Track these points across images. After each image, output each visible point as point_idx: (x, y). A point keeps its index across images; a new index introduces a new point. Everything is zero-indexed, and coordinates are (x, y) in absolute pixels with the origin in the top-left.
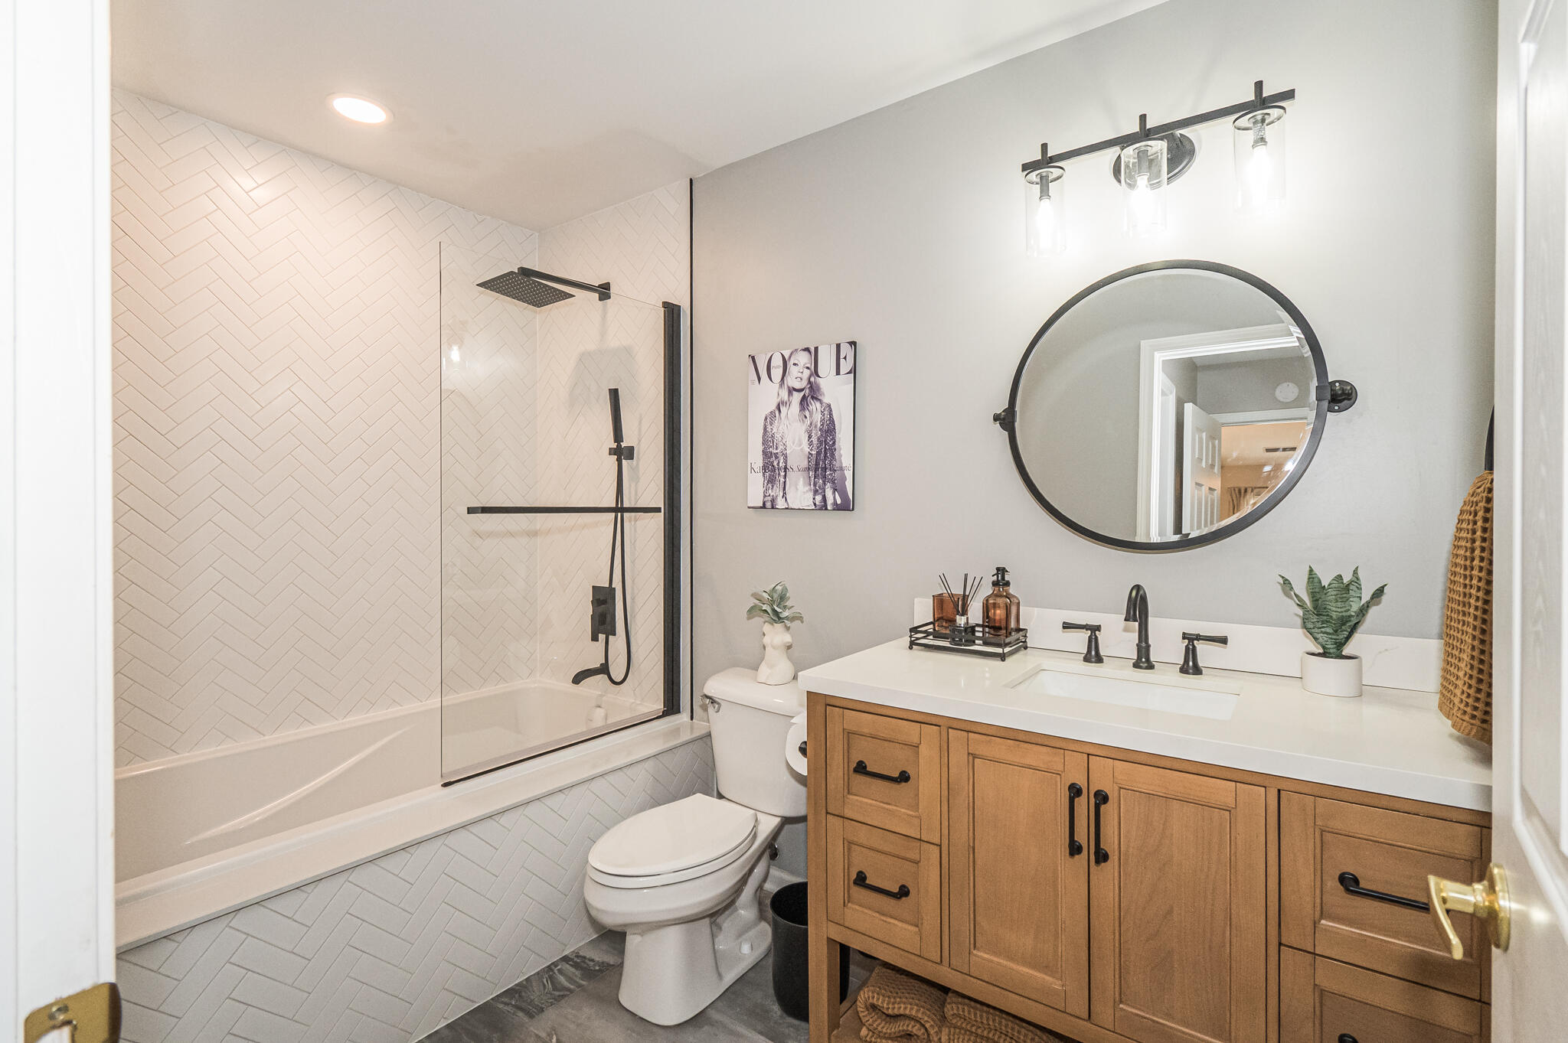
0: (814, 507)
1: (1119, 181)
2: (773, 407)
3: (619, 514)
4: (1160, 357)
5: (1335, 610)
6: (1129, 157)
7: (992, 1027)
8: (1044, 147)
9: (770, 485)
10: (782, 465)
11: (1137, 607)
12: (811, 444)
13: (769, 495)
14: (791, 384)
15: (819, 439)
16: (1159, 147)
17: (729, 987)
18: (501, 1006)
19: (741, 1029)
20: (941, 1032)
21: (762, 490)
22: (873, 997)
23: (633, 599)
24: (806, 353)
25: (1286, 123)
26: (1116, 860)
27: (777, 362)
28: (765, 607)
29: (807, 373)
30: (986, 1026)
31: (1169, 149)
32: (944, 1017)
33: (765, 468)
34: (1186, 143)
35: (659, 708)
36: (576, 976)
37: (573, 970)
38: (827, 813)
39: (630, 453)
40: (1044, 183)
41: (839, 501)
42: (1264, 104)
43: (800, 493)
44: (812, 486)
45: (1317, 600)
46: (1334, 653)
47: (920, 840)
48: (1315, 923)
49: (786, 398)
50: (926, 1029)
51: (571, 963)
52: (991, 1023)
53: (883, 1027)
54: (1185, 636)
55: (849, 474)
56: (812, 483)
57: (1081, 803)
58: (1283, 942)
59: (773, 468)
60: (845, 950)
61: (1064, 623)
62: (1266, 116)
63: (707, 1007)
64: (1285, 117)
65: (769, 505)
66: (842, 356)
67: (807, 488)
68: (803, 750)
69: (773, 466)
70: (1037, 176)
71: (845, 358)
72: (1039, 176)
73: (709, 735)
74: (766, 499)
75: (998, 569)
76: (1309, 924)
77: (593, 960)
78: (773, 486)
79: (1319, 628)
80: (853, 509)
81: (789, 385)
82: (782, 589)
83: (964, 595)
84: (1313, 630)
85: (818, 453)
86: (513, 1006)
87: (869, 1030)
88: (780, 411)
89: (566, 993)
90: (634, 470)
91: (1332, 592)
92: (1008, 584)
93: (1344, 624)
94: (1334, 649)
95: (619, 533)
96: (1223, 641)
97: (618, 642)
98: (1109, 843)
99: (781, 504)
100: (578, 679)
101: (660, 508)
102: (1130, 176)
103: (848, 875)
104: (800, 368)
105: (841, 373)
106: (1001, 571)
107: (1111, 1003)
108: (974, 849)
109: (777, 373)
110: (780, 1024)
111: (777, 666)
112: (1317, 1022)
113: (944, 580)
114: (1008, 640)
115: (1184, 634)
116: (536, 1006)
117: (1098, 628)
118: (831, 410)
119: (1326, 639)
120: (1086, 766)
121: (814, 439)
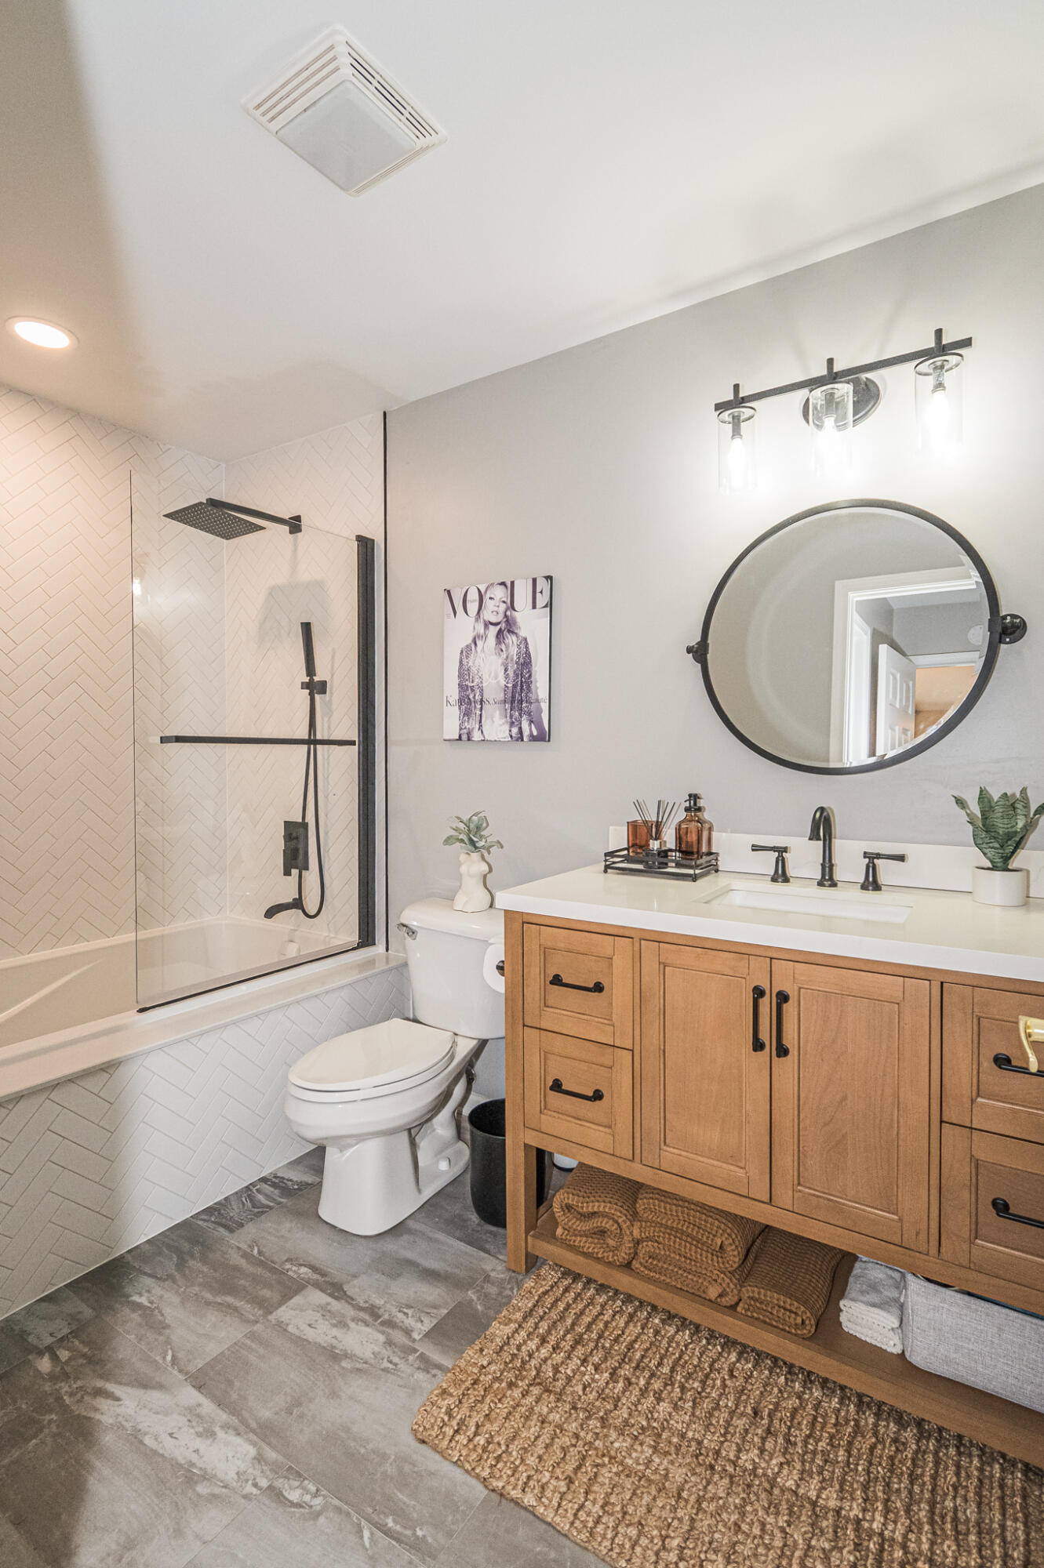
0: (510, 739)
1: (808, 422)
2: (469, 641)
3: (312, 746)
4: (855, 597)
5: (1001, 826)
6: (816, 399)
7: (681, 1218)
8: (736, 387)
9: (466, 718)
10: (478, 697)
11: (822, 827)
12: (507, 677)
13: (465, 728)
14: (486, 618)
15: (515, 672)
16: (844, 390)
17: (429, 1200)
18: (200, 1223)
19: (440, 1236)
20: (633, 1225)
21: (458, 723)
22: (568, 1199)
23: (327, 833)
24: (502, 587)
25: (964, 370)
26: (796, 1053)
27: (473, 596)
28: (461, 837)
29: (503, 607)
30: (676, 1218)
31: (855, 392)
32: (635, 1213)
33: (461, 701)
34: (871, 386)
35: (353, 940)
36: (275, 1194)
37: (272, 1189)
38: (524, 1026)
39: (322, 688)
40: (736, 422)
41: (535, 733)
42: (944, 350)
43: (496, 726)
44: (508, 718)
45: (986, 818)
46: (1001, 867)
47: (614, 1046)
48: (972, 1100)
49: (482, 631)
50: (618, 1224)
51: (269, 1183)
52: (680, 1214)
53: (578, 1226)
54: (866, 855)
55: (545, 706)
56: (508, 716)
57: (764, 1003)
58: (944, 1119)
59: (469, 701)
60: (540, 1153)
61: (753, 846)
62: (945, 363)
63: (406, 1219)
64: (963, 363)
65: (464, 737)
66: (538, 590)
67: (504, 720)
68: (500, 968)
69: (469, 699)
70: (729, 415)
71: (541, 592)
72: (731, 416)
73: (405, 965)
74: (462, 732)
75: (690, 796)
76: (967, 1101)
77: (291, 1180)
78: (469, 718)
79: (987, 843)
80: (549, 741)
81: (485, 618)
82: (479, 820)
83: (657, 821)
84: (982, 846)
85: (515, 686)
86: (213, 1222)
87: (565, 1229)
88: (476, 644)
89: (265, 1210)
90: (328, 705)
91: (999, 809)
92: (699, 809)
93: (1010, 840)
94: (1002, 863)
95: (312, 766)
96: (901, 858)
97: (311, 877)
98: (789, 1040)
99: (477, 736)
100: (271, 913)
101: (355, 741)
102: (819, 419)
103: (545, 1084)
104: (496, 602)
105: (537, 607)
106: (694, 797)
107: (790, 1186)
108: (664, 1051)
109: (473, 607)
110: (478, 1231)
111: (472, 896)
112: (973, 1189)
113: (638, 805)
114: (699, 862)
115: (865, 853)
116: (236, 1222)
117: (785, 850)
118: (527, 644)
119: (993, 853)
120: (769, 969)
121: (511, 673)
